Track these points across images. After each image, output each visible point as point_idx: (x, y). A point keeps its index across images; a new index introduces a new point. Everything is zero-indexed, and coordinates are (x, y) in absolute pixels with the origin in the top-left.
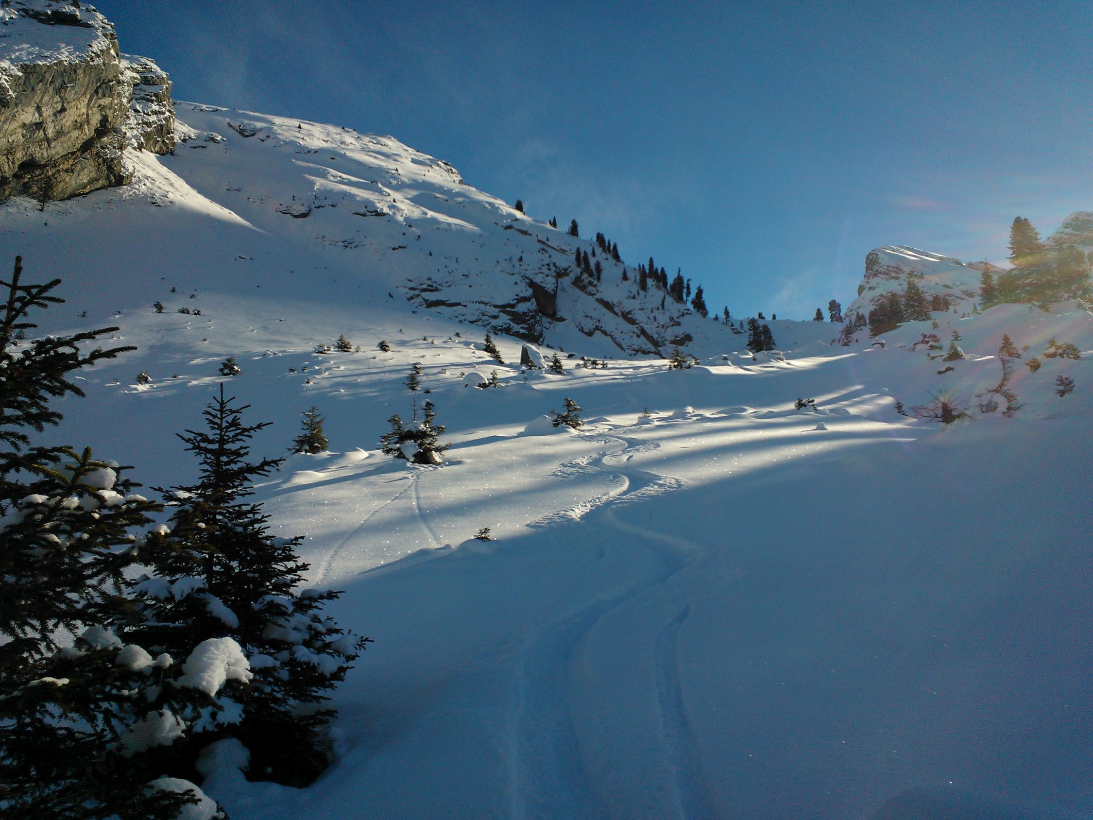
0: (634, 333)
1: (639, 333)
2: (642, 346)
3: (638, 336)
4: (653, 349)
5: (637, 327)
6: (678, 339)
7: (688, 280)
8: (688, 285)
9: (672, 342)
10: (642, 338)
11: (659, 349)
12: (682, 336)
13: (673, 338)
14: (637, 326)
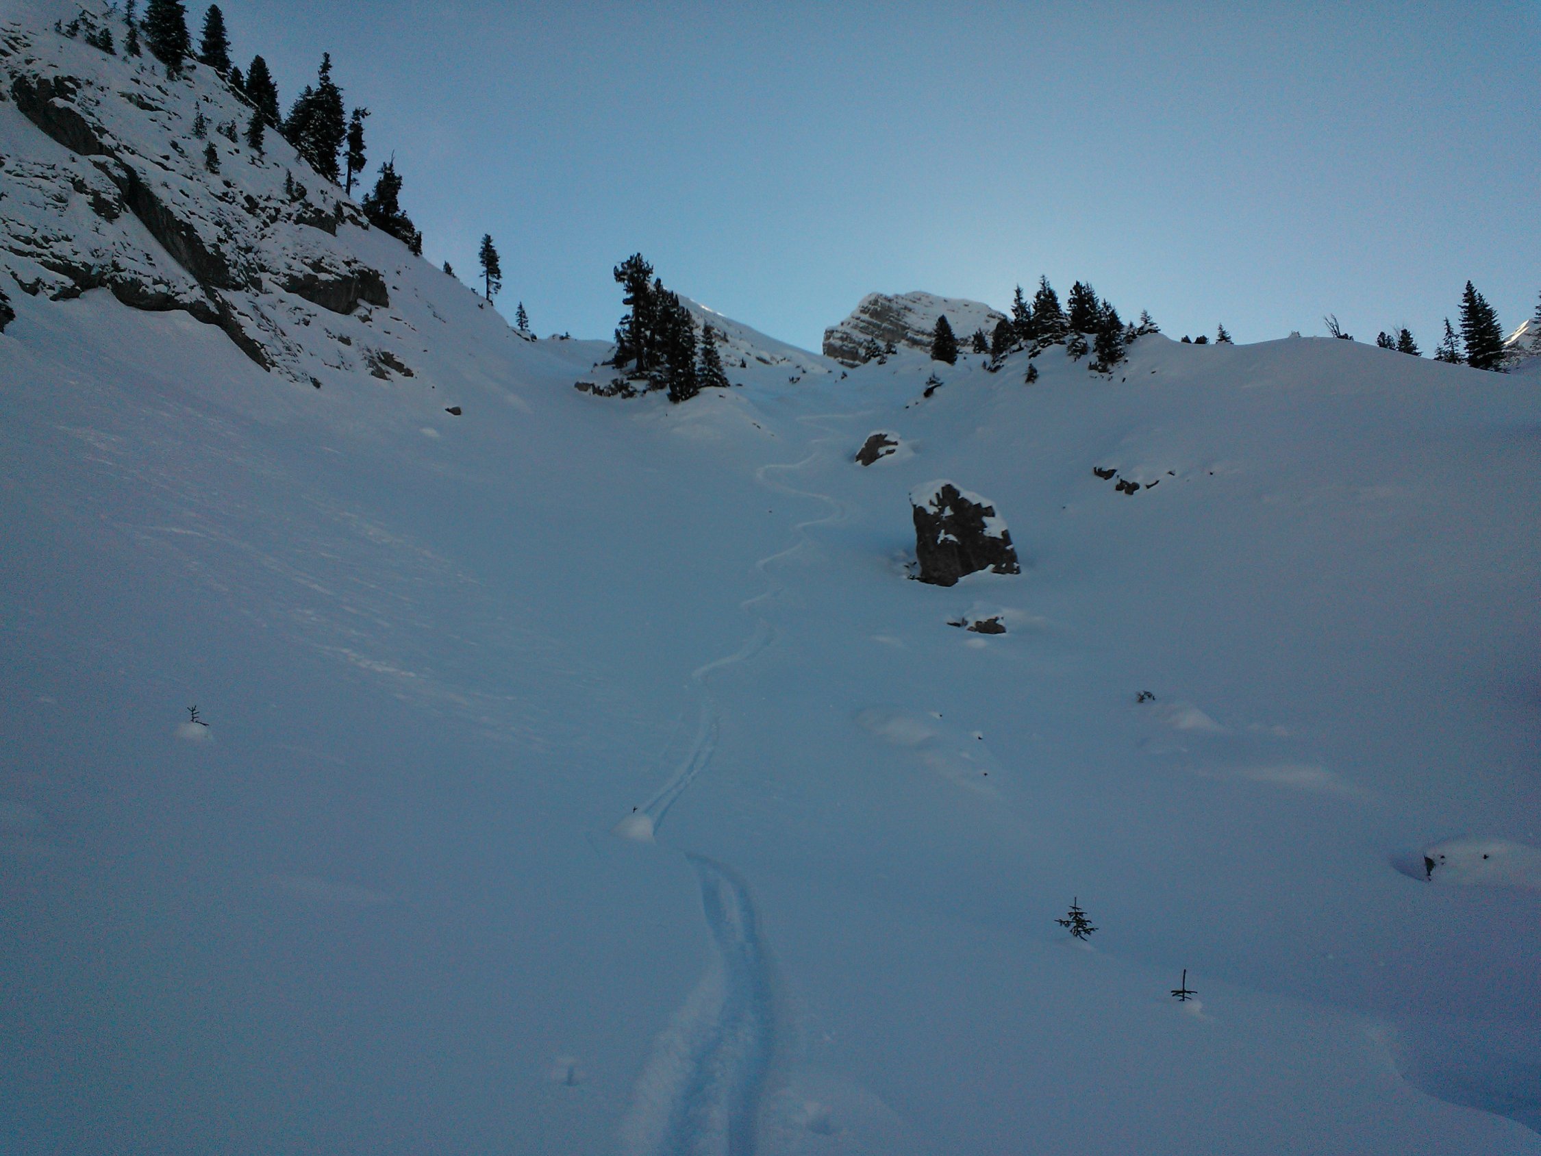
0: (80, 186)
1: (111, 194)
2: (123, 262)
3: (101, 207)
4: (189, 289)
5: (102, 166)
6: (323, 276)
7: (356, 113)
8: (357, 129)
9: (296, 285)
10: (129, 222)
11: (229, 296)
12: (344, 270)
13: (302, 270)
14: (102, 158)
